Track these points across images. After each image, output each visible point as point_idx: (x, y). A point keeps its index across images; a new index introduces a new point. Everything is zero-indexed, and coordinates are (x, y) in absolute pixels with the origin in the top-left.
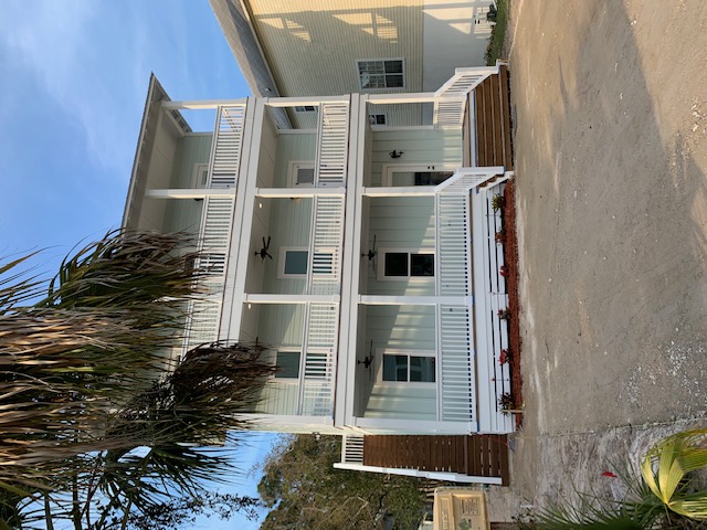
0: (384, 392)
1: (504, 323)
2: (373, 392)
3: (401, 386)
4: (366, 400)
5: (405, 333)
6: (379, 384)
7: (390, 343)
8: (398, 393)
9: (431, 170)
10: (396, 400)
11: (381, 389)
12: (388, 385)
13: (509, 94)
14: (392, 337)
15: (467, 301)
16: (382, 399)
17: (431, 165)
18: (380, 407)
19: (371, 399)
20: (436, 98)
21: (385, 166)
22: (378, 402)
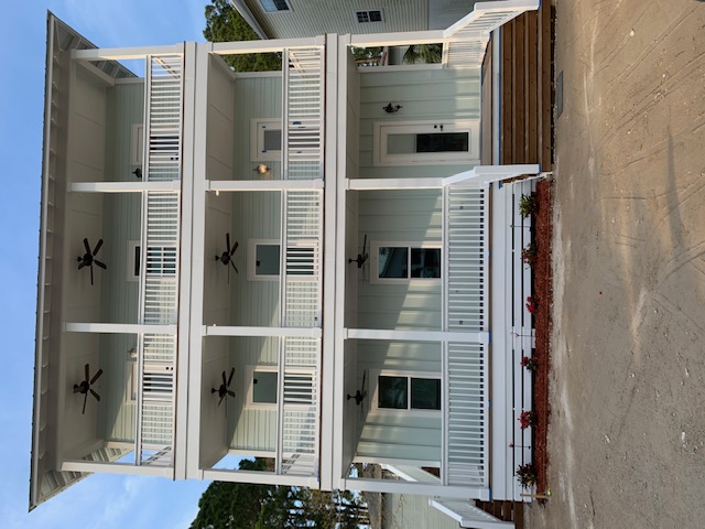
0: (381, 421)
1: (528, 375)
2: (368, 420)
3: (400, 414)
4: (360, 430)
5: (405, 350)
6: (374, 411)
7: (387, 362)
8: (398, 422)
9: (438, 131)
10: (395, 430)
11: (378, 417)
12: (385, 412)
13: (553, 45)
14: (389, 355)
15: (482, 337)
16: (379, 429)
17: (438, 122)
18: (376, 437)
19: (366, 428)
20: (446, 37)
21: (377, 124)
22: (373, 432)
